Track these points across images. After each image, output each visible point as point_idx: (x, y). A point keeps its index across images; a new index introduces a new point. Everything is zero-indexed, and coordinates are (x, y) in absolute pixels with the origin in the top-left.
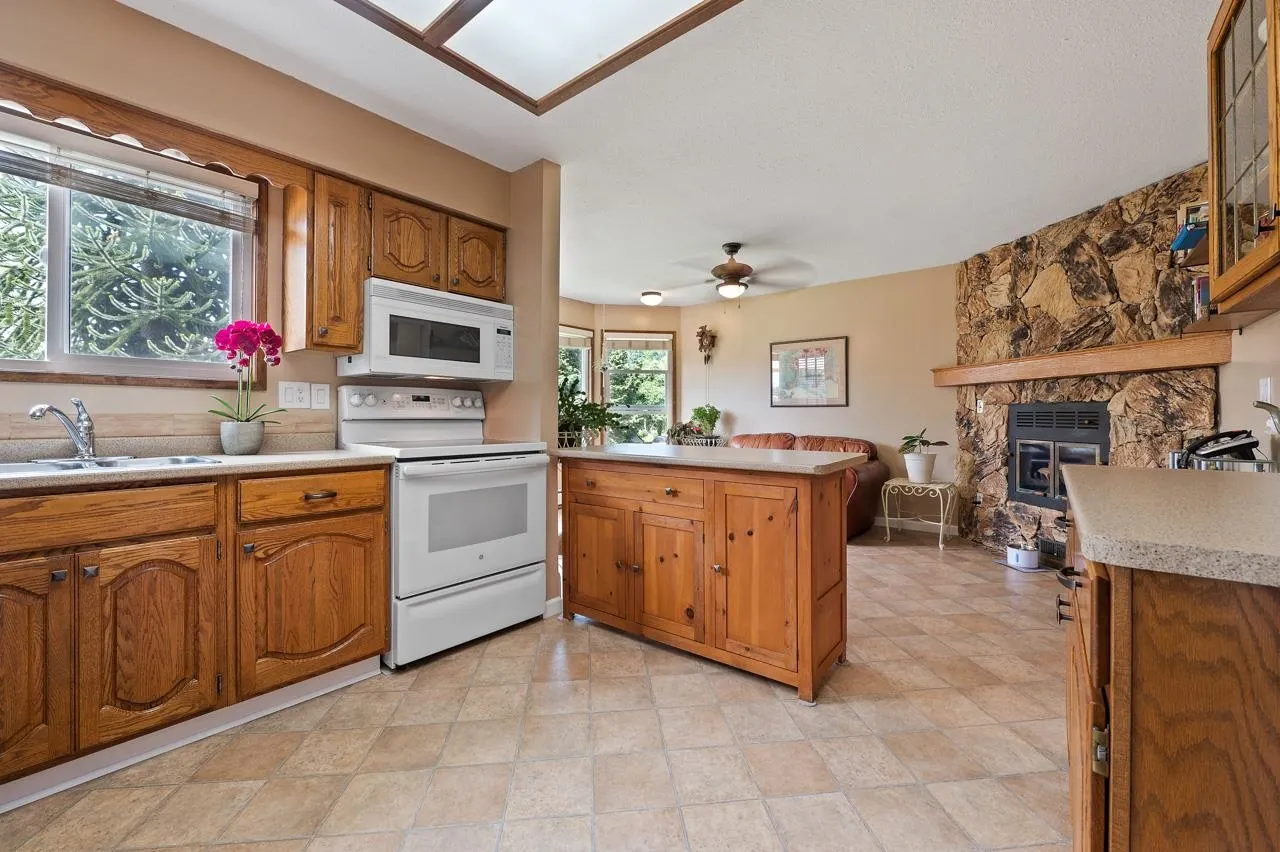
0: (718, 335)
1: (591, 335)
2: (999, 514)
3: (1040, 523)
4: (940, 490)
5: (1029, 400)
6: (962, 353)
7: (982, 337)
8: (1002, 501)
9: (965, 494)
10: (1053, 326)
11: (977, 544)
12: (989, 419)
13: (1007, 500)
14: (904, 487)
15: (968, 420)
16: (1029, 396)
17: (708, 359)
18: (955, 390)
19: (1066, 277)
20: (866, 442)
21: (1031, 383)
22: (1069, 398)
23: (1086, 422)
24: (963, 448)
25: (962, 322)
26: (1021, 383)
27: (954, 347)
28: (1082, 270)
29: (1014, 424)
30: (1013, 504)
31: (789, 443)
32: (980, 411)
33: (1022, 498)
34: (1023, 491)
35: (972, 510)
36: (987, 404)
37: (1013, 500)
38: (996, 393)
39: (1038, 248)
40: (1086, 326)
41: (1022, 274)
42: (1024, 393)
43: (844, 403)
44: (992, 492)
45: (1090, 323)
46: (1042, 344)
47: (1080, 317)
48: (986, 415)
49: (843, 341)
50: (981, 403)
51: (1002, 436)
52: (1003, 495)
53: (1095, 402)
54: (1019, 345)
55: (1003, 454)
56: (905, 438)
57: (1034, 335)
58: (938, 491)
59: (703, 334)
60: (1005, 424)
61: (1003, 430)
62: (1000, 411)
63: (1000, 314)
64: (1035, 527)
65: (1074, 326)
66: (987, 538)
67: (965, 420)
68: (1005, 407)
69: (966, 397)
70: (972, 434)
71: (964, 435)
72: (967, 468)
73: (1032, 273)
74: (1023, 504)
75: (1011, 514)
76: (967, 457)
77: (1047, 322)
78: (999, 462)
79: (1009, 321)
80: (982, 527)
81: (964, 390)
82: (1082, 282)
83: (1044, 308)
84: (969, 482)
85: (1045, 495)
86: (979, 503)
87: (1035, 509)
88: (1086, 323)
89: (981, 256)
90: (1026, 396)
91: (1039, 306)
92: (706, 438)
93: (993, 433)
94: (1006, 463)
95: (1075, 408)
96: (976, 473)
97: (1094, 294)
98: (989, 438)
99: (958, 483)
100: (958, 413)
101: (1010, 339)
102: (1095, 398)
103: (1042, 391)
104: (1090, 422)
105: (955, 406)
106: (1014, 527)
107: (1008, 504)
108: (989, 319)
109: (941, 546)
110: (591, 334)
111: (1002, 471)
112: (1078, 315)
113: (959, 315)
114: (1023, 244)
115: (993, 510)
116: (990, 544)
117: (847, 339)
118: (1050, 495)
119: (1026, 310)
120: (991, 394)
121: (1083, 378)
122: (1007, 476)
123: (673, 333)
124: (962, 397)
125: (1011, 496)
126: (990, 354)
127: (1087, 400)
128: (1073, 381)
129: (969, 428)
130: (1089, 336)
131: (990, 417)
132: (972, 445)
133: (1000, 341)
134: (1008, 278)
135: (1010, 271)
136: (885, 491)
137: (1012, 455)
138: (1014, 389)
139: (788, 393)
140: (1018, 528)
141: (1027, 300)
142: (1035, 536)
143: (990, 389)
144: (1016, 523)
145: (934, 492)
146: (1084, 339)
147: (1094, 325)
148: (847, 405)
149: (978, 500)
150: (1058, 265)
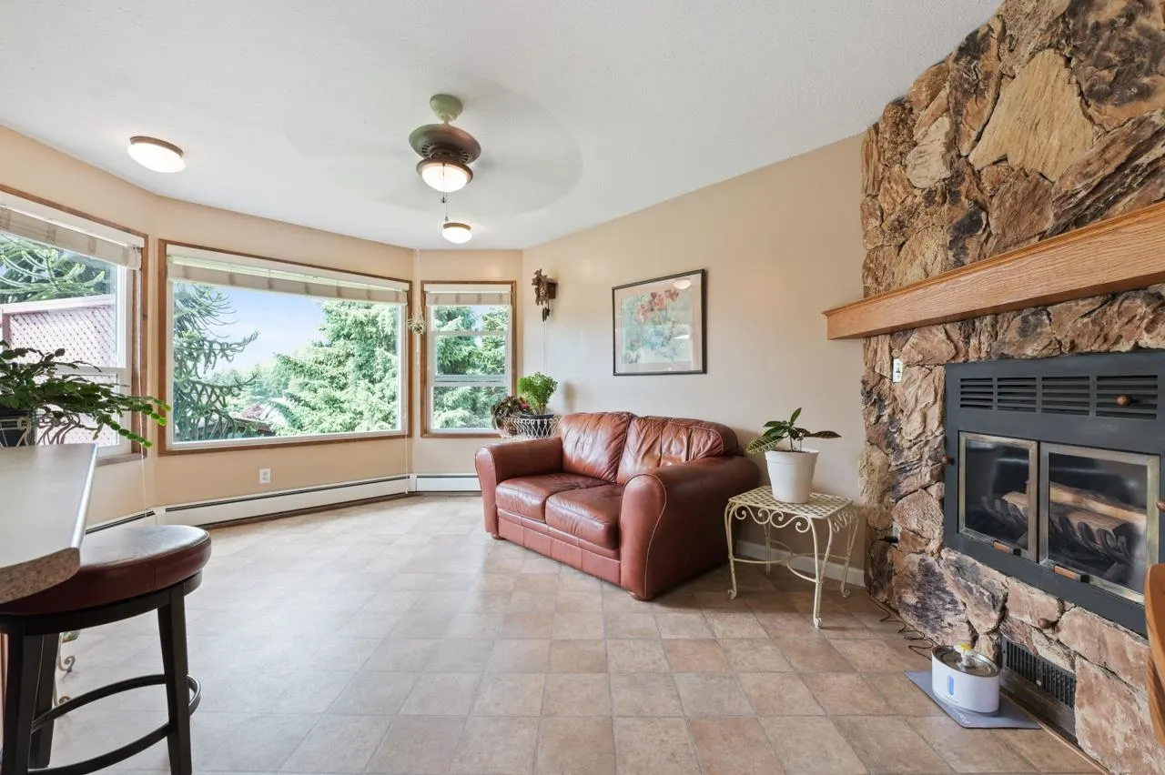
0: (559, 282)
1: (407, 289)
2: (927, 571)
3: (1004, 610)
4: (813, 519)
5: (983, 355)
6: (870, 280)
7: (901, 246)
8: (933, 546)
9: (873, 520)
10: (1035, 189)
11: (889, 613)
12: (910, 394)
13: (942, 546)
14: (755, 510)
15: (879, 394)
16: (985, 347)
17: (546, 313)
18: (860, 343)
19: (1065, 73)
20: (718, 427)
21: (988, 320)
22: (1073, 345)
23: (1121, 400)
24: (872, 442)
25: (870, 228)
26: (967, 321)
27: (859, 271)
28: (1111, 39)
29: (955, 399)
30: (953, 556)
31: (623, 426)
32: (897, 378)
33: (971, 549)
34: (972, 535)
35: (885, 550)
36: (908, 365)
37: (954, 547)
38: (924, 344)
39: (1001, 39)
40: (1120, 168)
41: (971, 106)
42: (974, 341)
43: (700, 368)
44: (914, 526)
45: (1131, 158)
46: (1010, 235)
47: (1104, 151)
48: (905, 386)
49: (699, 276)
50: (898, 364)
51: (934, 423)
52: (934, 532)
53: (1148, 350)
54: (964, 248)
55: (935, 459)
56: (769, 424)
57: (994, 220)
58: (810, 522)
59: (539, 281)
60: (939, 404)
61: (935, 412)
62: (930, 378)
63: (929, 196)
64: (995, 616)
65: (1087, 175)
66: (907, 607)
67: (875, 394)
68: (939, 371)
69: (876, 353)
70: (885, 419)
71: (873, 419)
72: (875, 477)
73: (990, 95)
74: (971, 560)
75: (948, 574)
76: (877, 457)
77: (1021, 186)
78: (925, 474)
79: (946, 206)
80: (900, 586)
81: (874, 341)
82: (1109, 66)
83: (1015, 161)
84: (881, 502)
85: (1017, 552)
86: (896, 540)
87: (996, 578)
88: (1122, 159)
89: (899, 103)
90: (979, 346)
91: (1004, 159)
92: (537, 418)
93: (917, 417)
94: (940, 476)
95: (1093, 368)
96: (889, 487)
97: (1146, 80)
98: (912, 427)
99: (863, 500)
100: (864, 382)
101: (949, 238)
102: (1147, 340)
103: (1013, 335)
104: (1132, 401)
105: (861, 370)
106: (954, 602)
107: (943, 553)
108: (913, 213)
109: (816, 621)
110: (406, 286)
111: (934, 490)
112: (1097, 149)
113: (867, 214)
114: (973, 47)
115: (916, 558)
116: (910, 620)
117: (704, 274)
118: (1029, 554)
119: (977, 175)
120: (914, 346)
121: (1111, 293)
122: (942, 501)
123: (511, 283)
124: (870, 354)
125: (949, 540)
126: (914, 273)
127: (1125, 346)
128: (1084, 306)
129: (882, 408)
130: (1130, 189)
131: (912, 389)
132: (884, 438)
133: (931, 246)
134: (945, 123)
135: (947, 110)
136: (729, 513)
137: (951, 461)
138: (956, 334)
139: (633, 355)
140: (962, 607)
141: (980, 156)
142: (995, 630)
143: (914, 338)
144: (958, 596)
145: (803, 521)
146: (1116, 200)
147: (1144, 160)
148: (705, 371)
149: (894, 535)
150: (1052, 51)
